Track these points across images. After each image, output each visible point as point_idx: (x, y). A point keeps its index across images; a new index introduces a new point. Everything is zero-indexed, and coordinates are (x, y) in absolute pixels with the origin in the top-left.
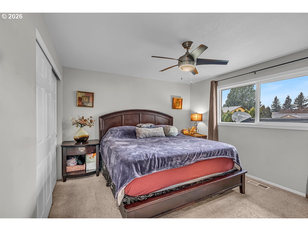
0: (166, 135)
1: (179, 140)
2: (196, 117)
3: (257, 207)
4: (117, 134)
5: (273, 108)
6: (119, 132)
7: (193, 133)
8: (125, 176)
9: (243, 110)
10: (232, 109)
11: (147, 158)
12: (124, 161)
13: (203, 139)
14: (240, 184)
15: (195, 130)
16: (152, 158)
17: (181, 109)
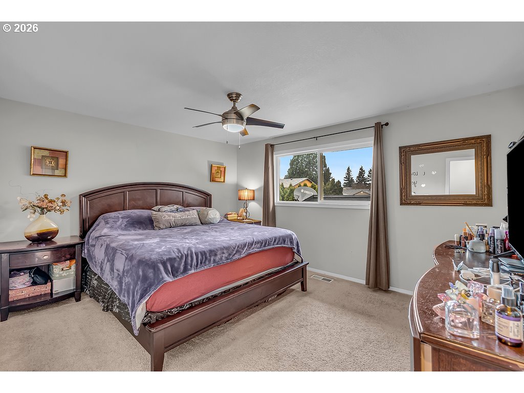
0: (203, 222)
1: (223, 228)
2: (245, 194)
3: (318, 303)
4: (118, 223)
5: (346, 182)
6: (121, 220)
7: (241, 218)
8: (148, 282)
9: (309, 184)
10: (296, 181)
11: (180, 254)
12: (144, 262)
13: (256, 226)
14: (301, 280)
15: (245, 214)
16: (188, 254)
17: (224, 182)
